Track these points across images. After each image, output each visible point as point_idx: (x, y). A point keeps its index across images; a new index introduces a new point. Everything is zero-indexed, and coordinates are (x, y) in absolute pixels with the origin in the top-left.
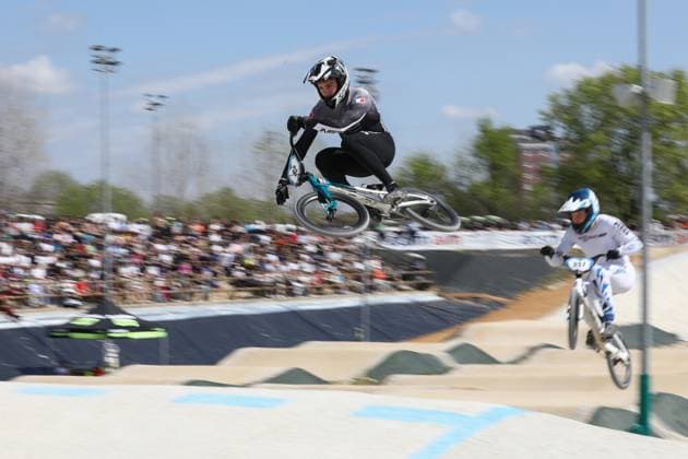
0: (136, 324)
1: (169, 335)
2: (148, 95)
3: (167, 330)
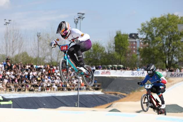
0: (2, 99)
1: (13, 103)
2: (5, 20)
3: (12, 101)
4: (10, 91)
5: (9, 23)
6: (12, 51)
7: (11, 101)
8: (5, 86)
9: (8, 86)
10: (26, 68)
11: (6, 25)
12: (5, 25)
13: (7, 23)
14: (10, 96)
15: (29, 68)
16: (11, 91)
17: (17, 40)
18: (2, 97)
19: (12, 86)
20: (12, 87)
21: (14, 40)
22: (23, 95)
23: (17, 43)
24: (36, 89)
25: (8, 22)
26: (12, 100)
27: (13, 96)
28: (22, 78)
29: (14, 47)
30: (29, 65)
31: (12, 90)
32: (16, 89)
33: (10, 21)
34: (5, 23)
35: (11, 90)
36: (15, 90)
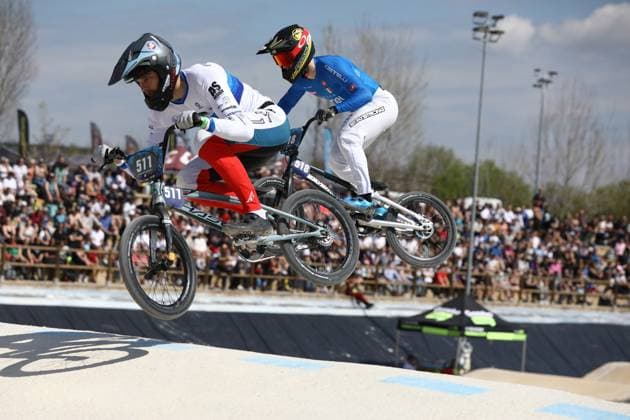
0: (493, 323)
1: (528, 339)
2: (537, 70)
3: (526, 332)
4: (533, 301)
5: (548, 82)
6: (564, 172)
7: (522, 331)
8: (517, 281)
9: (529, 282)
10: (596, 230)
11: (540, 86)
12: (535, 86)
13: (542, 80)
14: (530, 315)
15: (607, 230)
16: (539, 299)
17: (583, 138)
18: (496, 317)
19: (542, 284)
20: (543, 287)
21: (572, 137)
22: (576, 317)
23: (582, 149)
24: (622, 298)
25: (546, 77)
26: (528, 328)
27: (543, 316)
28: (578, 262)
29: (571, 159)
30: (608, 221)
31: (542, 296)
32: (552, 295)
33: (554, 76)
34: (535, 82)
35: (536, 297)
36: (549, 298)
